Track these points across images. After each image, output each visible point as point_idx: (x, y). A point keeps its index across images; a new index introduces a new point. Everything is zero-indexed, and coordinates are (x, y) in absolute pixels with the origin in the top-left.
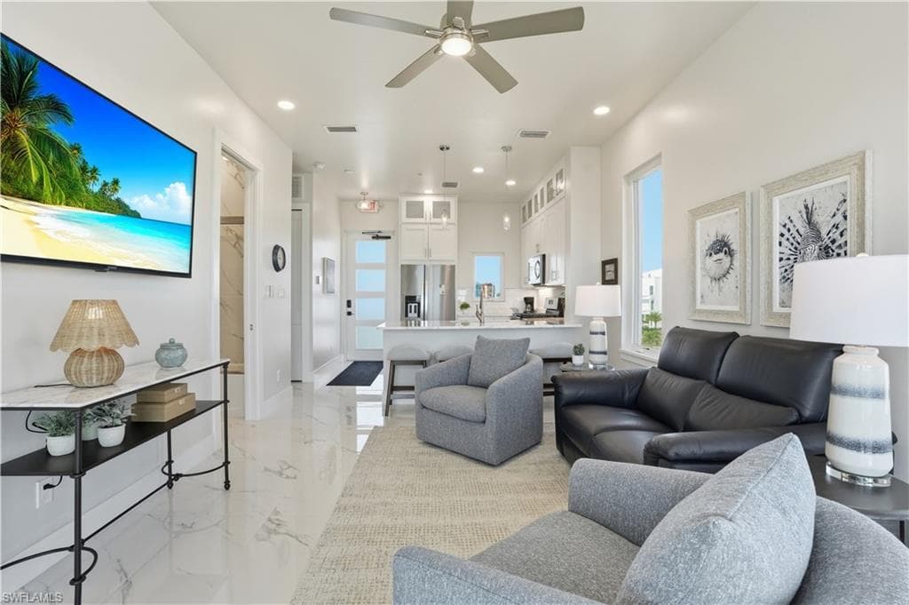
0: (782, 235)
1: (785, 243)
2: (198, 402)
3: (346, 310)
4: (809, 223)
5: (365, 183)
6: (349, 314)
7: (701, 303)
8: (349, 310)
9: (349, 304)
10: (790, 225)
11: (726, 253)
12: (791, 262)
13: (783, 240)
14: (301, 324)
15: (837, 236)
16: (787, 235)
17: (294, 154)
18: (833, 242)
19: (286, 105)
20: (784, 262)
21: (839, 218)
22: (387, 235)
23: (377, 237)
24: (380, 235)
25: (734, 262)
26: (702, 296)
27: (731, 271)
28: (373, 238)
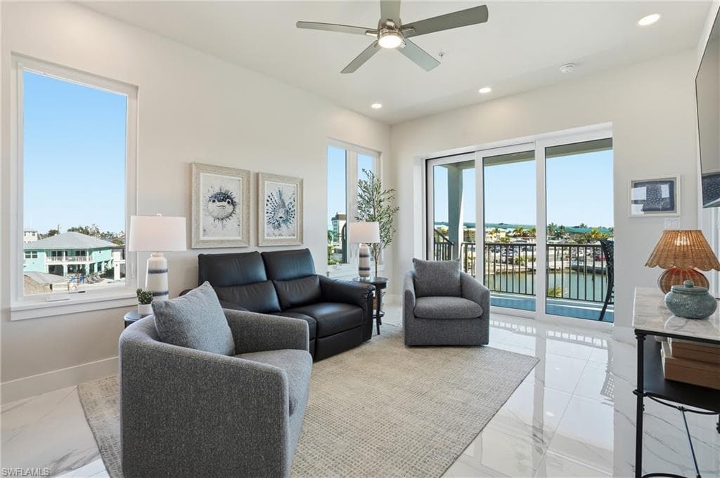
0: (268, 201)
1: (269, 205)
4: (281, 198)
7: (203, 235)
10: (271, 197)
11: (229, 202)
12: (272, 215)
13: (268, 203)
15: (291, 207)
16: (270, 201)
18: (290, 209)
20: (269, 214)
21: (292, 200)
25: (236, 210)
26: (204, 230)
27: (233, 215)
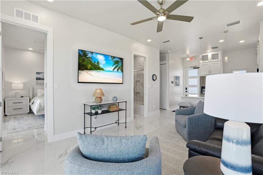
2: (119, 109)
3: (185, 90)
5: (188, 52)
6: (186, 92)
8: (186, 90)
9: (186, 89)
14: (166, 94)
17: (160, 50)
19: (149, 41)
22: (198, 67)
23: (195, 68)
24: (196, 67)
28: (194, 68)
